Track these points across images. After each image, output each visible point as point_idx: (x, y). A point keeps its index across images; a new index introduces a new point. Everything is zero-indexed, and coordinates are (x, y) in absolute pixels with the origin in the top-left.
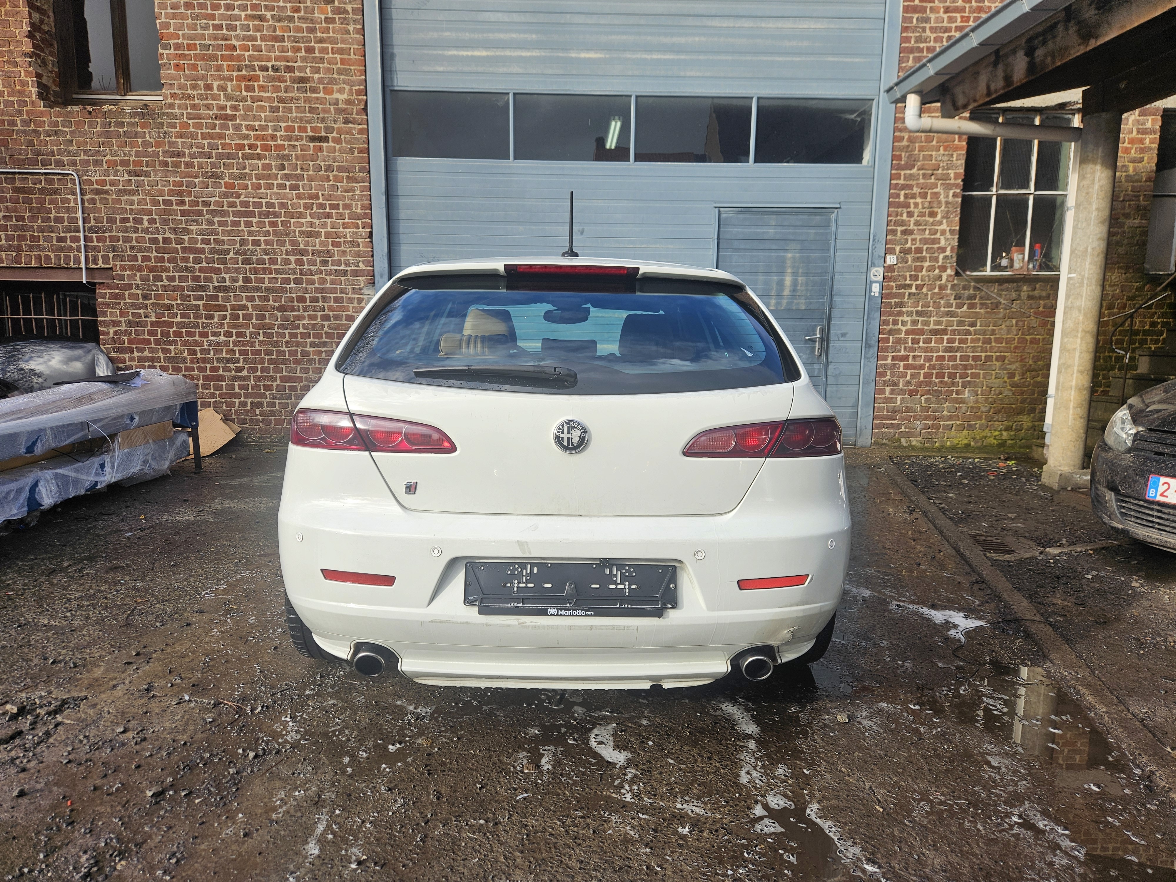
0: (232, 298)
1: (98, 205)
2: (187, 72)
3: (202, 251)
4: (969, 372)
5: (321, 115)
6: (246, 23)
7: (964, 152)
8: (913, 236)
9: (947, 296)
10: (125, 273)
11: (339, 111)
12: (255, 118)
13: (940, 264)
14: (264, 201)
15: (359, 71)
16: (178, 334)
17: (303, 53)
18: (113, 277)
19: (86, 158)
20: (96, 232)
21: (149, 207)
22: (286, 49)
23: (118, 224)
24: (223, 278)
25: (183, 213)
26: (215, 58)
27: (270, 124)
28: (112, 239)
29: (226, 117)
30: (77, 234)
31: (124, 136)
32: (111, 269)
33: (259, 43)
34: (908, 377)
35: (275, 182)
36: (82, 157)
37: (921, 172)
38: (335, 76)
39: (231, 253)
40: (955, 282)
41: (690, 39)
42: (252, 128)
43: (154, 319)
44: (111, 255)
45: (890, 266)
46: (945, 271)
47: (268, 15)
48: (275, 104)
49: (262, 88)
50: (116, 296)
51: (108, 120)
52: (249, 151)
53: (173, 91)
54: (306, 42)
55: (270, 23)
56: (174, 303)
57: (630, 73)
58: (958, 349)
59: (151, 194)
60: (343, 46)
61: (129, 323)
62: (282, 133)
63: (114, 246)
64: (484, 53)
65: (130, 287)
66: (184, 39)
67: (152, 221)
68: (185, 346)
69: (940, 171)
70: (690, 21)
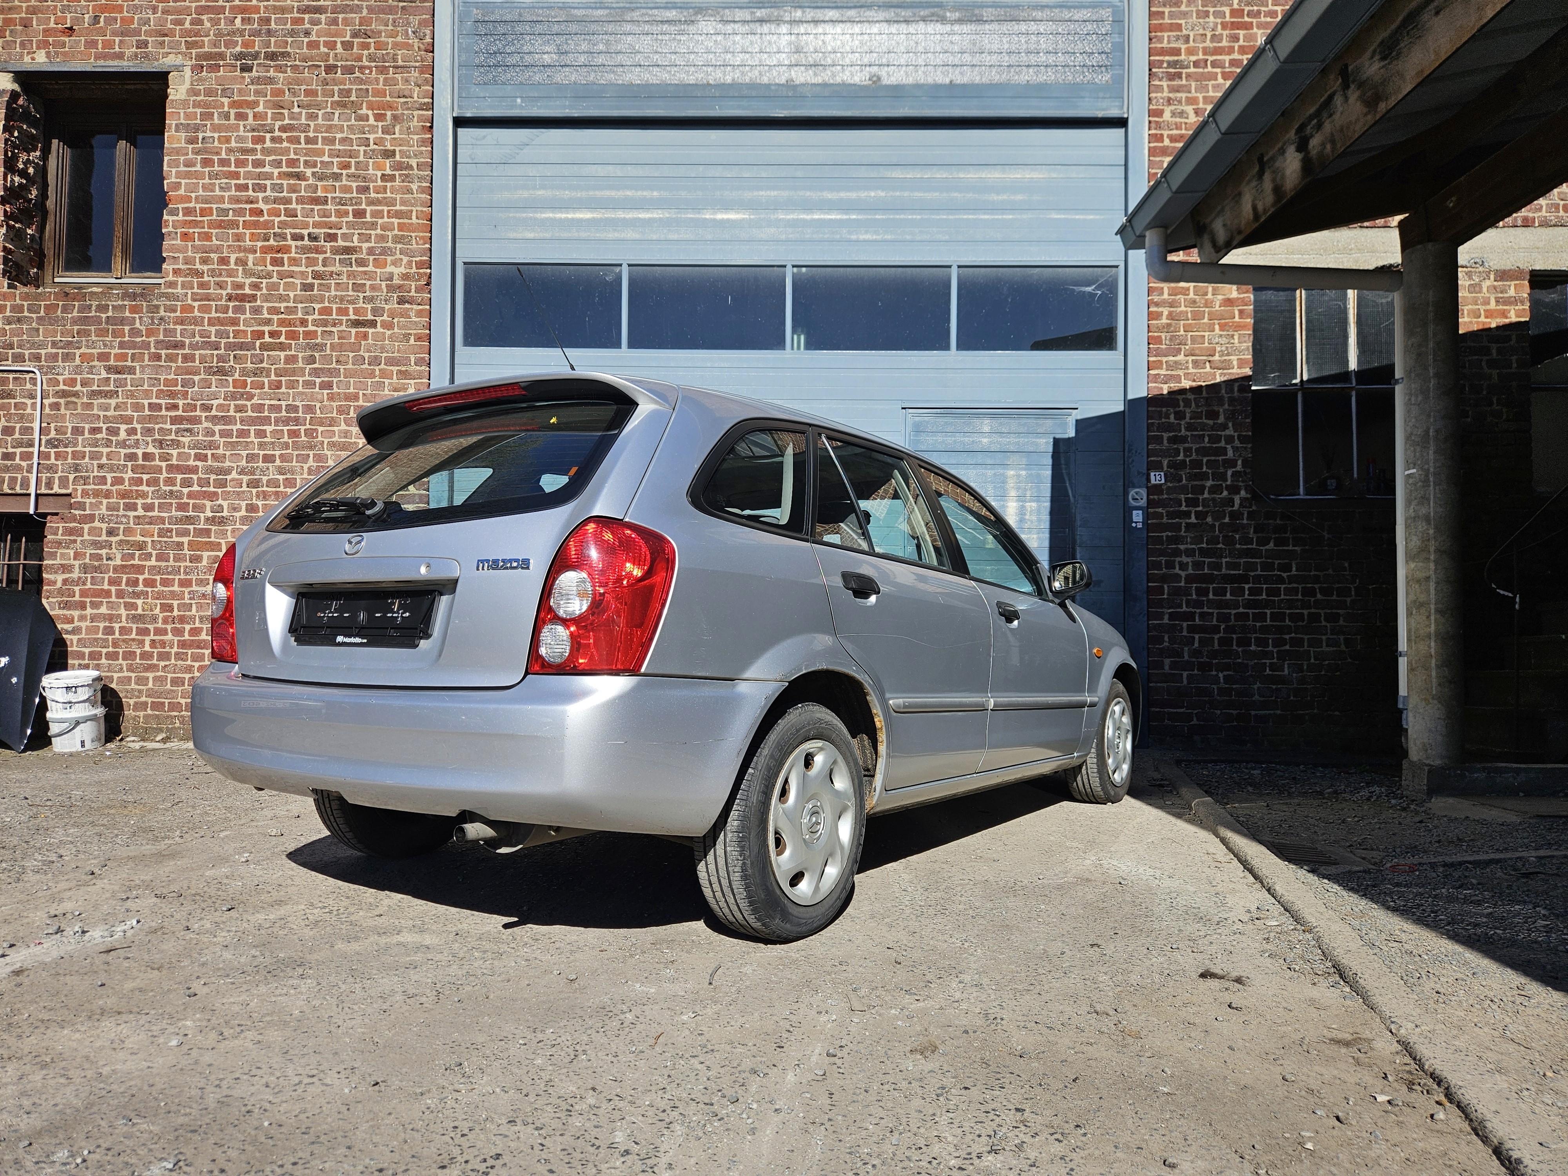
0: (229, 533)
1: (63, 411)
2: (197, 243)
3: (194, 470)
4: (1287, 637)
5: (368, 294)
6: (279, 182)
7: (1251, 332)
8: (1186, 445)
9: (1244, 527)
10: (88, 501)
11: (391, 288)
12: (282, 298)
13: (1229, 483)
14: (283, 403)
15: (422, 238)
16: (149, 583)
17: (351, 218)
18: (71, 506)
19: (54, 351)
20: (56, 447)
21: (129, 413)
22: (327, 213)
23: (87, 435)
24: (220, 505)
25: (175, 420)
26: (234, 224)
27: (300, 305)
28: (75, 455)
29: (243, 298)
30: (30, 449)
31: (107, 323)
32: (69, 495)
33: (294, 206)
34: (1196, 645)
35: (301, 379)
36: (50, 350)
37: (1190, 358)
38: (390, 244)
39: (234, 472)
40: (1254, 508)
41: (863, 194)
42: (276, 311)
43: (118, 562)
44: (71, 477)
45: (1155, 486)
46: (1239, 493)
47: (309, 172)
48: (310, 280)
49: (294, 262)
50: (70, 532)
51: (88, 303)
52: (271, 340)
53: (176, 267)
54: (356, 204)
55: (310, 182)
56: (149, 540)
57: (783, 237)
58: (1267, 604)
59: (132, 396)
60: (403, 208)
61: (85, 568)
62: (316, 316)
63: (77, 465)
64: (587, 215)
65: (91, 518)
66: (197, 202)
67: (132, 432)
68: (157, 599)
69: (1217, 357)
70: (863, 172)
